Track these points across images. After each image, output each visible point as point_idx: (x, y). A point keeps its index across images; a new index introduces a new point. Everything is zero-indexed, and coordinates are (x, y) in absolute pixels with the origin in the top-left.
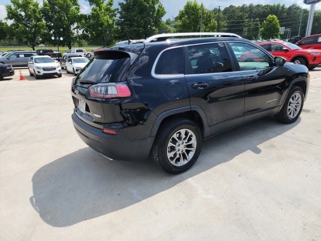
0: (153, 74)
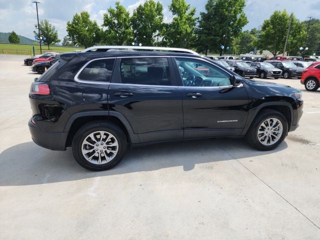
0: (76, 79)
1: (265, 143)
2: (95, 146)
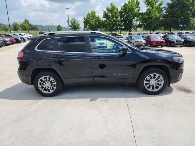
0: (36, 49)
1: (150, 90)
2: (44, 83)
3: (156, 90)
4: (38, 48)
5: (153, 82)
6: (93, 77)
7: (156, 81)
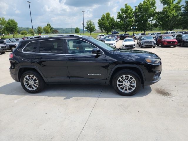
0: (22, 51)
1: (123, 91)
2: (29, 81)
3: (129, 91)
4: (24, 50)
5: (126, 84)
6: (69, 77)
7: (129, 82)
